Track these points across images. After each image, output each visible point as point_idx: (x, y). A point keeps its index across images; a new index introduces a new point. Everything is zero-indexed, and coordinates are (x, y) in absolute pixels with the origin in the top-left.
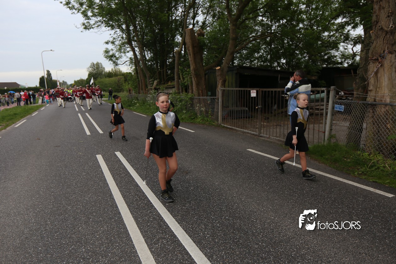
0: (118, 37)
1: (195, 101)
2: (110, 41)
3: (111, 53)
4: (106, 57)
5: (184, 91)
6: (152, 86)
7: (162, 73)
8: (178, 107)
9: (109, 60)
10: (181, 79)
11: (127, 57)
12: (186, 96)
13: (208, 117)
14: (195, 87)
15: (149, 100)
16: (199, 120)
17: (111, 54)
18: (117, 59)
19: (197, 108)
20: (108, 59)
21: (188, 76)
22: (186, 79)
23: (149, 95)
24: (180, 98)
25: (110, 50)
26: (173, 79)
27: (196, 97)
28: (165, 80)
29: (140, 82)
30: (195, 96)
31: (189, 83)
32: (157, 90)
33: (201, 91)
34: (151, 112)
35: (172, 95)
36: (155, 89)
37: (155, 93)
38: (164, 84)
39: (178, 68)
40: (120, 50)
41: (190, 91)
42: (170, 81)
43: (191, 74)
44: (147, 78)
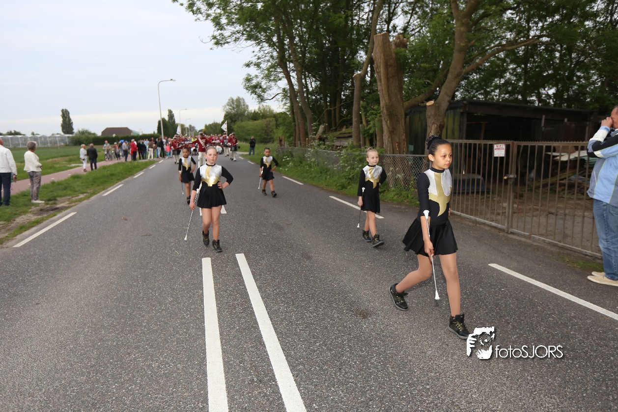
0: (266, 56)
2: (252, 63)
3: (254, 82)
4: (247, 89)
5: (368, 143)
6: (315, 134)
7: (333, 112)
8: (356, 171)
9: (252, 92)
10: (364, 123)
11: (279, 88)
13: (408, 189)
14: (387, 137)
15: (309, 157)
17: (254, 84)
18: (264, 91)
20: (250, 92)
21: (376, 117)
22: (372, 123)
23: (309, 149)
24: (360, 155)
25: (253, 78)
26: (349, 123)
27: (388, 155)
28: (338, 124)
29: (297, 127)
30: (386, 152)
31: (377, 128)
32: (324, 141)
33: (397, 144)
34: (311, 178)
35: (347, 150)
36: (320, 139)
37: (319, 145)
38: (336, 130)
39: (359, 104)
40: (268, 77)
41: (378, 144)
42: (345, 127)
43: (381, 114)
44: (308, 120)
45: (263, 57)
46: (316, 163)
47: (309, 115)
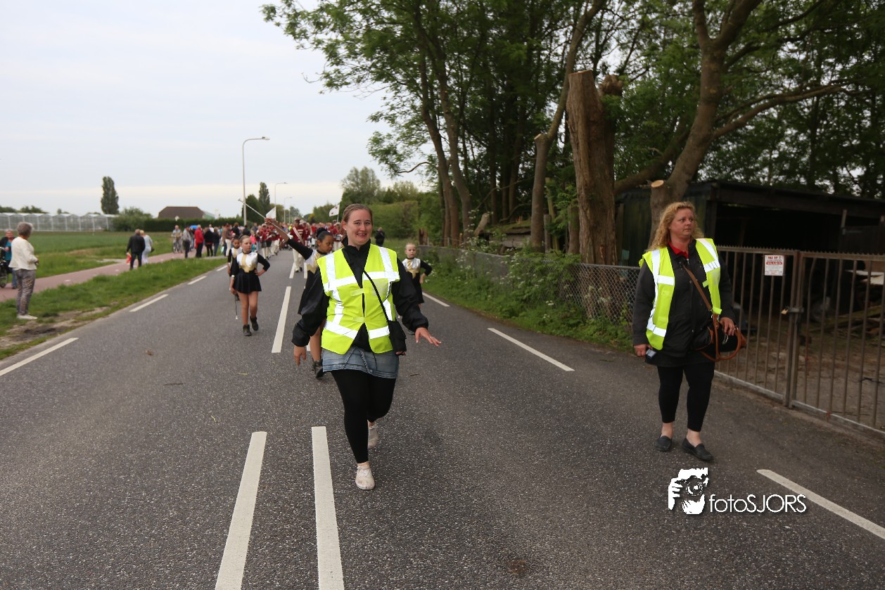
0: (403, 105)
1: (585, 275)
2: (381, 115)
3: (386, 145)
4: (373, 154)
5: (556, 244)
6: (475, 228)
7: (504, 194)
8: (534, 289)
9: (382, 160)
10: (551, 212)
11: (423, 154)
12: (557, 260)
13: (617, 323)
14: (586, 235)
15: (462, 263)
16: (589, 330)
17: (385, 147)
19: (586, 296)
20: (378, 159)
21: (569, 204)
22: (562, 212)
23: (463, 251)
24: (541, 263)
25: (384, 138)
26: (526, 213)
27: (586, 265)
28: (511, 214)
29: (446, 216)
30: (583, 260)
31: (569, 222)
32: (487, 239)
33: (601, 248)
34: (462, 296)
35: (521, 255)
36: (482, 235)
37: (479, 245)
38: (507, 222)
39: (543, 183)
40: (406, 137)
41: (571, 246)
42: (521, 217)
43: (577, 199)
44: (463, 206)
45: (399, 106)
46: (473, 273)
47: (465, 198)
